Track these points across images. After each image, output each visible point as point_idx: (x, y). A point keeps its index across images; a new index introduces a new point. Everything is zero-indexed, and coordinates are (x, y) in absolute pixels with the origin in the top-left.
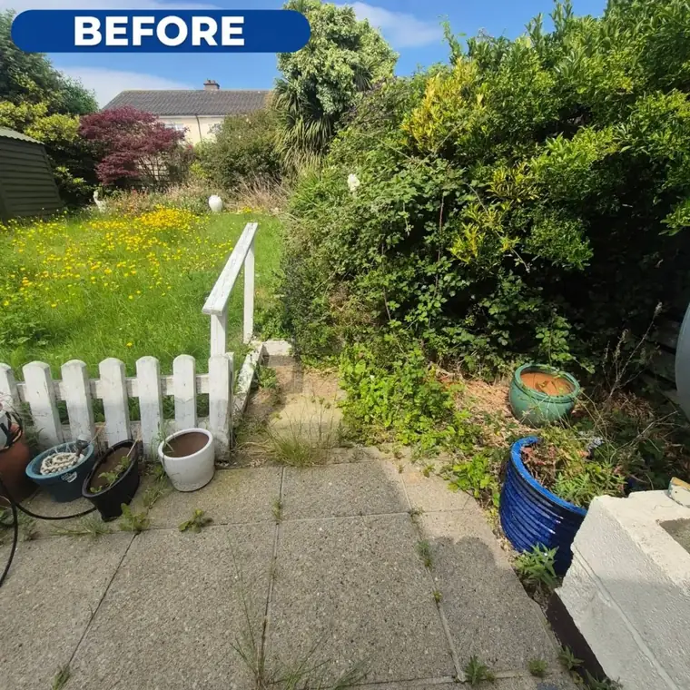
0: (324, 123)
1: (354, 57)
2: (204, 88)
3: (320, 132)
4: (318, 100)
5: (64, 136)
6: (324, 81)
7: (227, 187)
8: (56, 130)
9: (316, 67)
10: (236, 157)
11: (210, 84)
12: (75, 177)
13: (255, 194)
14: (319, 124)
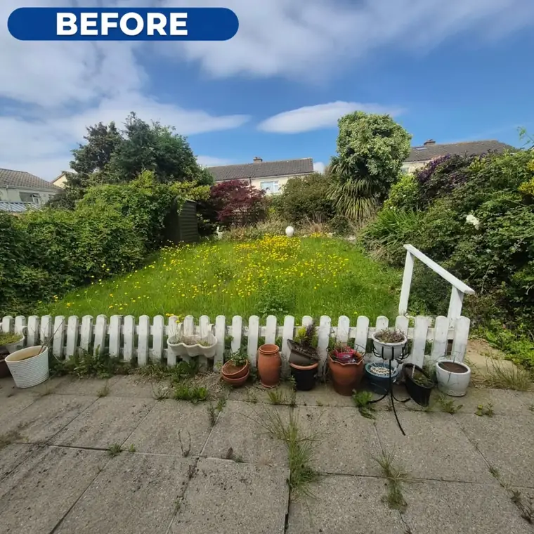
0: (368, 180)
1: (391, 141)
2: (253, 162)
3: (365, 186)
4: (367, 168)
5: (203, 197)
6: (373, 157)
7: (295, 220)
8: (200, 195)
9: (369, 150)
10: (302, 203)
11: (257, 159)
12: (205, 219)
13: (313, 224)
14: (364, 181)
